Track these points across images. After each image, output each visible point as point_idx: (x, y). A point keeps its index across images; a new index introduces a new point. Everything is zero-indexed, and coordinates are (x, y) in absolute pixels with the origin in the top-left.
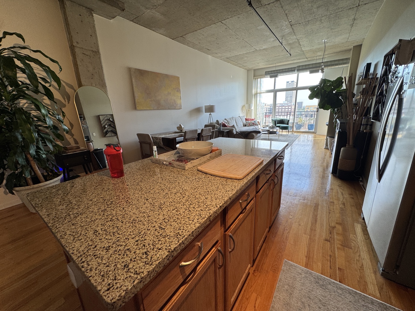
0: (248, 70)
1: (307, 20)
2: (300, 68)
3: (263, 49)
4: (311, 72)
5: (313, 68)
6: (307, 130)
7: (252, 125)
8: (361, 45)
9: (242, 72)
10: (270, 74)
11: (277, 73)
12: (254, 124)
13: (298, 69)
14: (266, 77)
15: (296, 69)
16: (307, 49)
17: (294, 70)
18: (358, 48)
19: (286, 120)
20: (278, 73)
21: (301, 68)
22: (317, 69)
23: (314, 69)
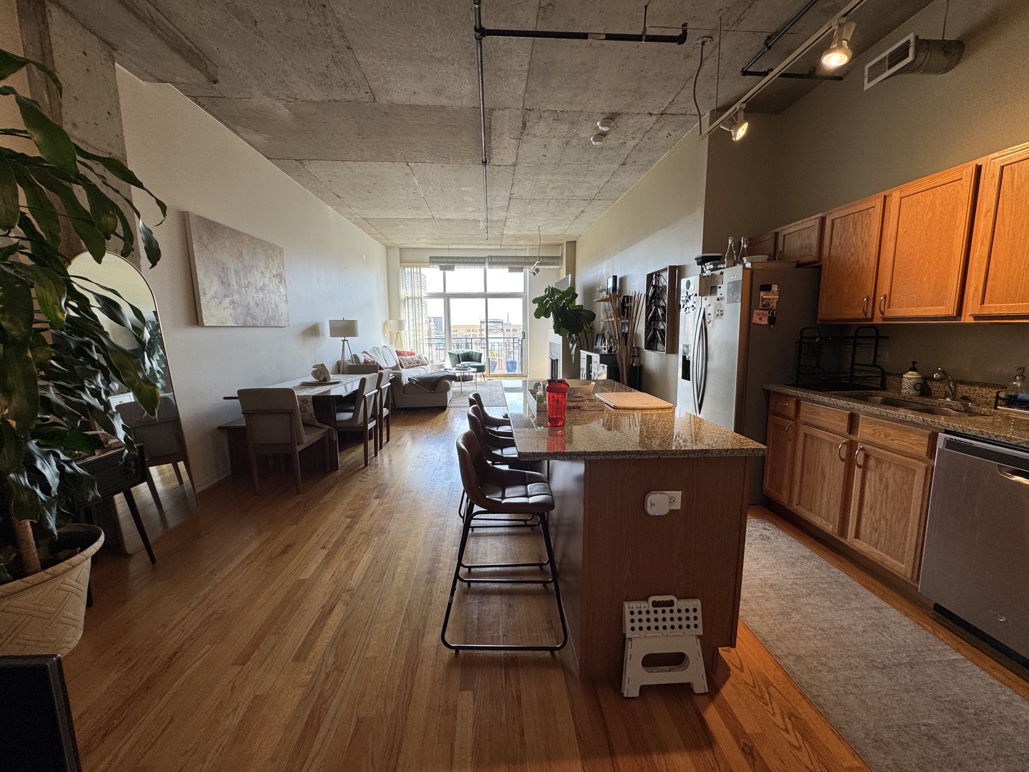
0: (387, 248)
1: (533, 198)
2: (494, 260)
3: (446, 219)
4: (511, 270)
5: (515, 264)
6: (506, 372)
7: (416, 364)
8: (575, 242)
9: (378, 250)
10: (441, 262)
11: (454, 262)
12: (419, 363)
13: (490, 261)
14: (431, 266)
15: (487, 260)
16: (511, 233)
17: (484, 263)
18: (572, 245)
19: (476, 353)
20: (456, 263)
21: (496, 261)
22: (520, 266)
23: (517, 266)
